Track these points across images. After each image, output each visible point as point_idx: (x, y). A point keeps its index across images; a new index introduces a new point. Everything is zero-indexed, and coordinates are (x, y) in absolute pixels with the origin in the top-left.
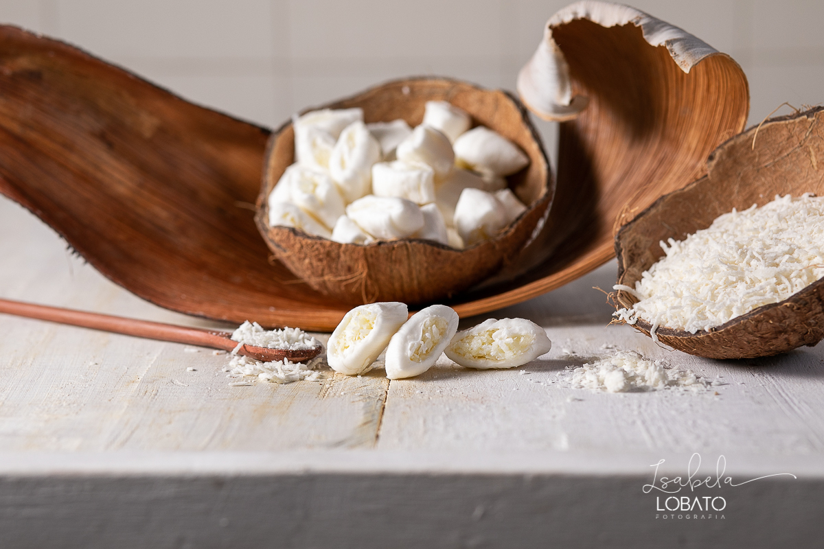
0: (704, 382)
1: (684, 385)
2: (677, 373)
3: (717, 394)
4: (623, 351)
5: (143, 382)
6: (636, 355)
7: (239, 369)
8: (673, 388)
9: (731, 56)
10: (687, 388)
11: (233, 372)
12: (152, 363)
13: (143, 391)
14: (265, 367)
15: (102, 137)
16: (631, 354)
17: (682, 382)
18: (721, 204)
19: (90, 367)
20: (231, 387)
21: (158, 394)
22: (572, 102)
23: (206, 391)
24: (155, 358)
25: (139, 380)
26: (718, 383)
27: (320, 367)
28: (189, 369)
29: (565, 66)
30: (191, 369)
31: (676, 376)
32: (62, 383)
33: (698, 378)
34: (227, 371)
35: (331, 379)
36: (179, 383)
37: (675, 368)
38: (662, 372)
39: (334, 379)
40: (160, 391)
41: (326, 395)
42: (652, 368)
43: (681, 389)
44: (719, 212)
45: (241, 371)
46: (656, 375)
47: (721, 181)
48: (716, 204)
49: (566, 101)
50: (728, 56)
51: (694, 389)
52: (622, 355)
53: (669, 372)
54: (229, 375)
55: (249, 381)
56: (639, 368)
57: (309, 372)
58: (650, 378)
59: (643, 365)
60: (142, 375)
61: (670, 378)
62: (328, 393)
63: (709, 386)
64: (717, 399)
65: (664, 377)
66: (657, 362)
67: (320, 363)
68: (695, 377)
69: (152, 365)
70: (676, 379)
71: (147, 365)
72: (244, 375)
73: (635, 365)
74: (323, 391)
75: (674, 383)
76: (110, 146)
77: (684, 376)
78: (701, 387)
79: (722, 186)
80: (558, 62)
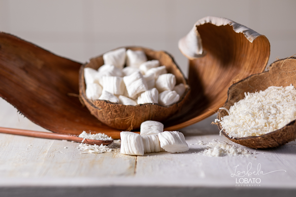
0: (251, 153)
1: (244, 154)
2: (241, 150)
3: (256, 157)
4: (221, 142)
5: (49, 152)
6: (226, 143)
7: (83, 147)
8: (240, 155)
9: (266, 36)
10: (245, 155)
11: (81, 149)
12: (51, 145)
13: (49, 155)
14: (93, 147)
15: (24, 69)
16: (224, 143)
17: (243, 153)
18: (272, 82)
19: (29, 147)
20: (81, 154)
21: (55, 156)
22: (203, 53)
23: (72, 155)
24: (52, 143)
25: (47, 151)
26: (255, 153)
27: (112, 147)
28: (65, 147)
29: (200, 40)
30: (66, 147)
31: (241, 151)
32: (20, 152)
33: (248, 151)
34: (79, 148)
35: (116, 151)
36: (62, 153)
37: (240, 148)
38: (236, 150)
39: (117, 151)
40: (55, 155)
41: (115, 157)
42: (232, 148)
43: (243, 155)
44: (271, 84)
45: (84, 148)
46: (233, 150)
47: (273, 74)
48: (270, 81)
49: (201, 52)
50: (265, 36)
51: (247, 155)
52: (221, 143)
53: (238, 149)
54: (80, 150)
55: (87, 152)
56: (227, 148)
57: (108, 149)
58: (231, 152)
59: (229, 147)
60: (48, 149)
61: (239, 152)
62: (115, 156)
63: (252, 155)
64: (256, 159)
65: (236, 151)
66: (233, 146)
67: (112, 145)
68: (247, 151)
69: (51, 146)
70: (240, 152)
71: (50, 146)
72: (85, 150)
73: (225, 147)
74: (114, 156)
75: (240, 153)
76: (27, 72)
77: (243, 151)
78: (250, 155)
79: (273, 76)
80: (198, 38)
